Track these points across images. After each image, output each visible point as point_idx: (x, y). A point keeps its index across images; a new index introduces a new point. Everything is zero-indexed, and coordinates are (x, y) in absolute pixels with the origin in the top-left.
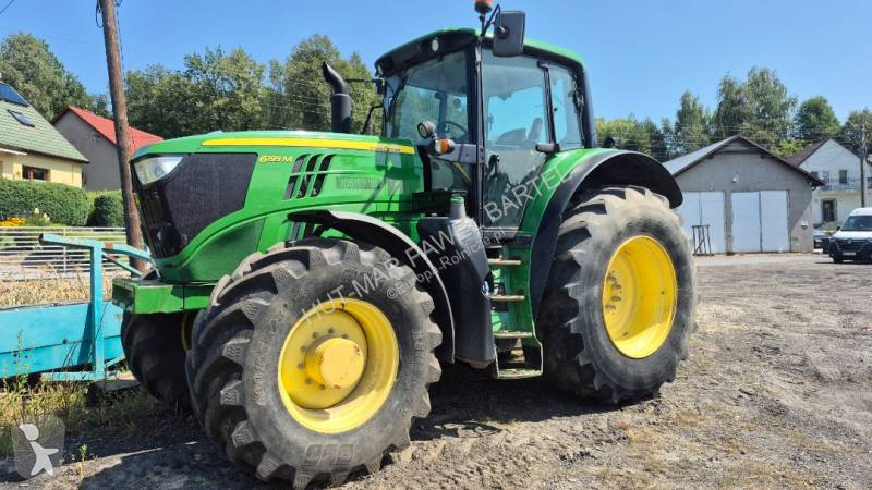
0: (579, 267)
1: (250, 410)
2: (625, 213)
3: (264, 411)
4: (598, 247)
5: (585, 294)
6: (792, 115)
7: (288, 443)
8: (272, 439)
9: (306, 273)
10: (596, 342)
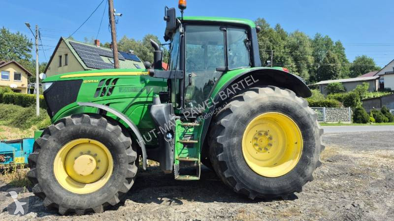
0: (224, 128)
1: (39, 180)
2: (257, 100)
3: (45, 181)
4: (236, 118)
5: (227, 141)
7: (56, 194)
8: (48, 192)
9: (64, 128)
10: (235, 166)
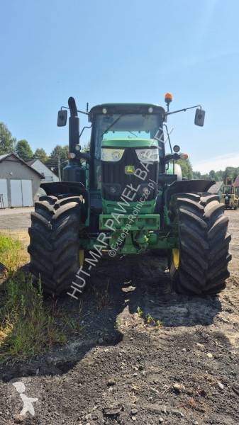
6: (14, 145)
